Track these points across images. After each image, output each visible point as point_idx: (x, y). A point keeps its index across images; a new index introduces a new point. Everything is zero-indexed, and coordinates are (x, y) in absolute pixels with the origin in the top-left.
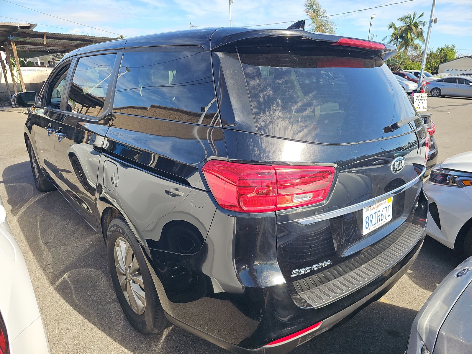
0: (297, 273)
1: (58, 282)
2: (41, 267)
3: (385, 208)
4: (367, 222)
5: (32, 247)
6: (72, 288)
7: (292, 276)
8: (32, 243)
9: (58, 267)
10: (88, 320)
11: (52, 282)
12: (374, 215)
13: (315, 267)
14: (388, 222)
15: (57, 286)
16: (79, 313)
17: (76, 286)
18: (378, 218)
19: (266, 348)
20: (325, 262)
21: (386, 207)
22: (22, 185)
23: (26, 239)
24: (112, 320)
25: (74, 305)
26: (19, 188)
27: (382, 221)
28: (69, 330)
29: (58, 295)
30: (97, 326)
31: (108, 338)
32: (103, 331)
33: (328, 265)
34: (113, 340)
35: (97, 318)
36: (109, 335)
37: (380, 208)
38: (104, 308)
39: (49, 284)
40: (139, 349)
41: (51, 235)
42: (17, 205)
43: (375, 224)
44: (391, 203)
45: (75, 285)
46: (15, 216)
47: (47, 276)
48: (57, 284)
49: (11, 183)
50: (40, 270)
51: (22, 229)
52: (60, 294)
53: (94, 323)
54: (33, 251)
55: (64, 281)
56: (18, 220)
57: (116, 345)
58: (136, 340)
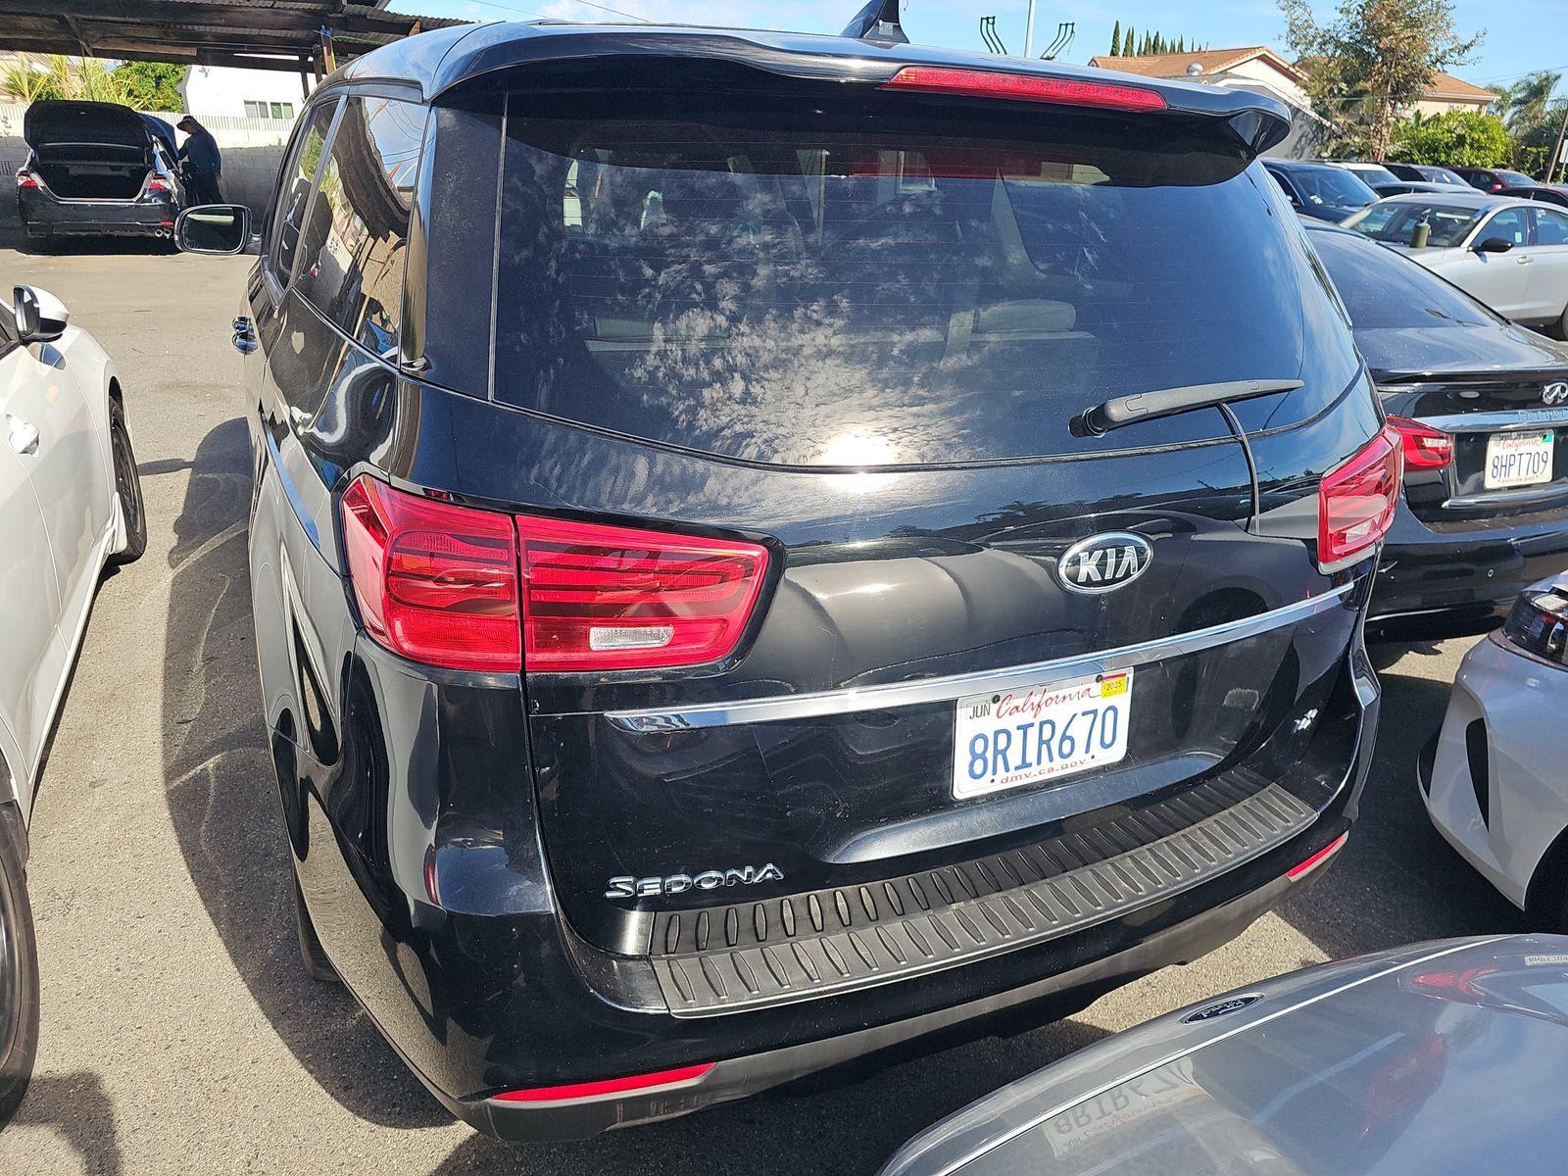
0: (630, 889)
1: (184, 778)
2: (164, 726)
3: (1084, 714)
4: (975, 756)
5: (171, 665)
6: (211, 800)
7: (609, 894)
8: (177, 653)
9: (206, 734)
10: (205, 900)
11: (169, 773)
12: (1017, 736)
13: (709, 879)
14: (1104, 766)
15: (178, 788)
16: (192, 877)
17: (224, 797)
18: (1044, 747)
19: (491, 1107)
20: (749, 869)
21: (1095, 712)
22: (235, 479)
23: (167, 638)
24: (266, 916)
25: (190, 851)
26: (222, 487)
27: (1068, 761)
28: (143, 920)
29: (167, 814)
30: (217, 924)
31: (231, 968)
32: (226, 943)
33: (765, 882)
34: (238, 974)
35: (231, 902)
36: (236, 958)
37: (1058, 713)
38: (262, 876)
39: (160, 779)
40: (293, 1016)
41: (235, 637)
42: (194, 536)
43: (1025, 765)
44: (1123, 701)
45: (223, 794)
46: (173, 567)
47: (166, 755)
48: (178, 782)
49: (210, 470)
50: (158, 736)
51: (172, 609)
52: (172, 813)
53: (215, 916)
54: (169, 675)
55: (203, 777)
56: (174, 581)
57: (243, 989)
58: (299, 990)
